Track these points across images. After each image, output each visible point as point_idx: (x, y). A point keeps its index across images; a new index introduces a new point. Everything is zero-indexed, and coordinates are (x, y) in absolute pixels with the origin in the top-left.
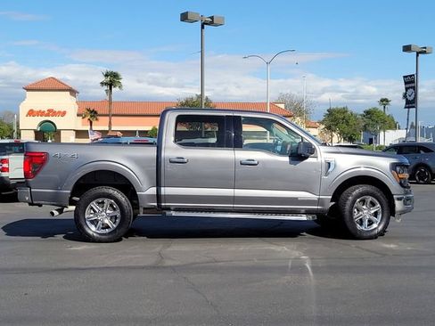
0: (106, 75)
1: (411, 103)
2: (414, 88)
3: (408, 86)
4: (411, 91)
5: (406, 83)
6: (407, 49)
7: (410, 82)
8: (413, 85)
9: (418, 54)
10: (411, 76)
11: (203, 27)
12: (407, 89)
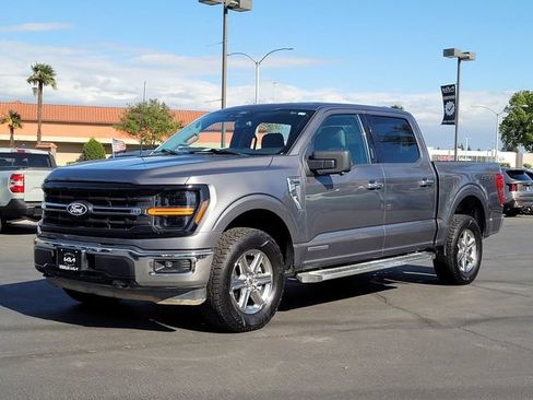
0: (36, 69)
1: (450, 119)
2: (453, 101)
3: (447, 98)
4: (450, 104)
5: (444, 95)
6: (449, 53)
7: (450, 94)
8: (452, 97)
9: (460, 59)
10: (450, 86)
11: (225, 12)
12: (445, 102)
